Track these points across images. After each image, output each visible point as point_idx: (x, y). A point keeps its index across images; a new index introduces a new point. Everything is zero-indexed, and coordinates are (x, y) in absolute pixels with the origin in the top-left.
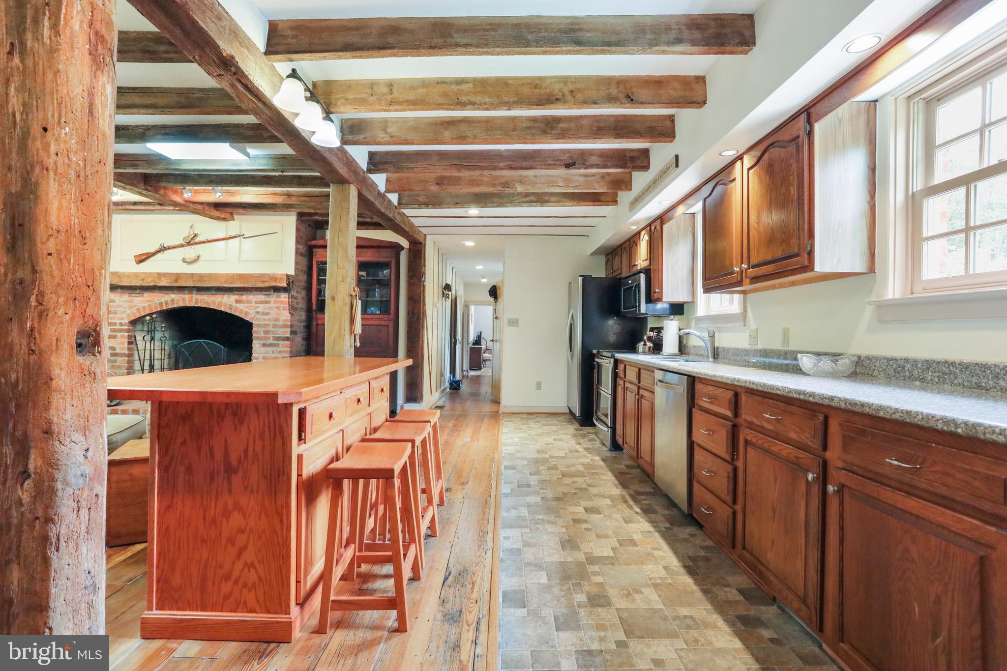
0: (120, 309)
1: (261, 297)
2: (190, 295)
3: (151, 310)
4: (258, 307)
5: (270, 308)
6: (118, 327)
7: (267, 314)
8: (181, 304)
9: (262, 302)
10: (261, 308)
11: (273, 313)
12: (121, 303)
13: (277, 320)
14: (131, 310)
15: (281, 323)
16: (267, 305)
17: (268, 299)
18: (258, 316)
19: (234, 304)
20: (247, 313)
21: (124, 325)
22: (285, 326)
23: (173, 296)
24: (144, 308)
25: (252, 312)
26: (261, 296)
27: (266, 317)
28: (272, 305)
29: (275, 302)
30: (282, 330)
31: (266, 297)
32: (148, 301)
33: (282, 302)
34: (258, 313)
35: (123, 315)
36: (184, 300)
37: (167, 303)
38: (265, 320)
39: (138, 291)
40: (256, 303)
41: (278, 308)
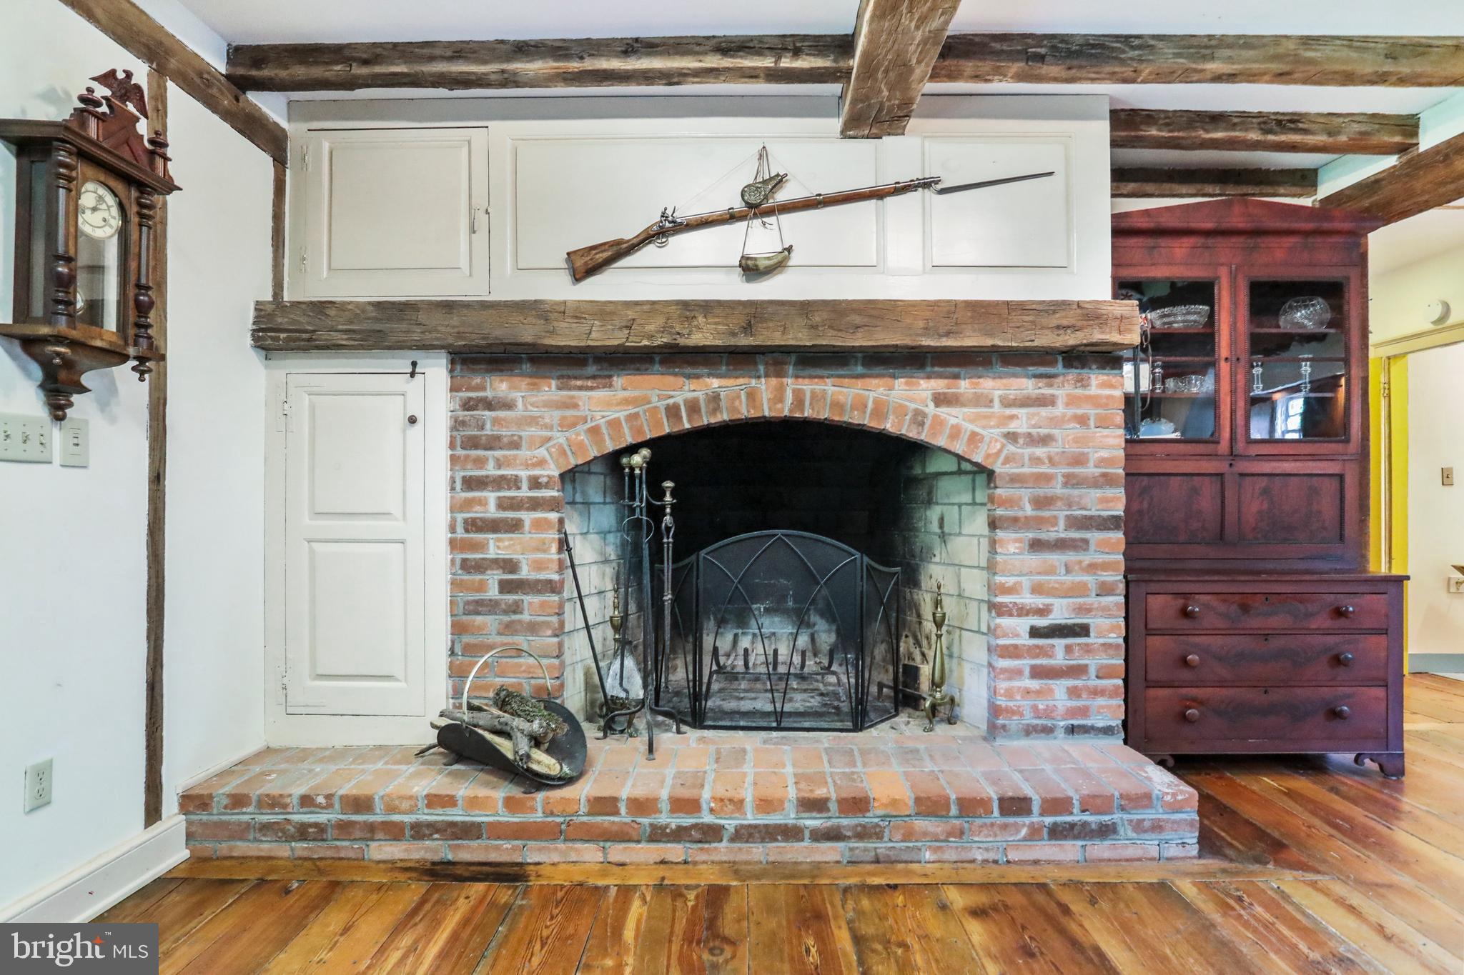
0: (528, 432)
1: (1023, 384)
2: (774, 381)
3: (639, 431)
4: (1012, 417)
5: (1056, 422)
6: (525, 492)
7: (1045, 440)
8: (745, 411)
9: (1026, 402)
10: (1023, 421)
11: (1065, 438)
12: (535, 412)
13: (1079, 460)
14: (571, 434)
15: (1091, 470)
16: (1044, 412)
17: (1047, 391)
18: (1011, 448)
19: (931, 409)
20: (974, 438)
21: (547, 486)
22: (1107, 480)
23: (715, 383)
24: (614, 424)
25: (992, 435)
26: (1024, 381)
27: (1040, 452)
28: (1059, 410)
29: (1072, 401)
30: (1096, 494)
31: (1041, 383)
32: (626, 402)
33: (1094, 401)
34: (1012, 437)
35: (542, 452)
36: (752, 396)
37: (693, 407)
38: (1036, 461)
39: (592, 369)
40: (1006, 403)
41: (1082, 420)
